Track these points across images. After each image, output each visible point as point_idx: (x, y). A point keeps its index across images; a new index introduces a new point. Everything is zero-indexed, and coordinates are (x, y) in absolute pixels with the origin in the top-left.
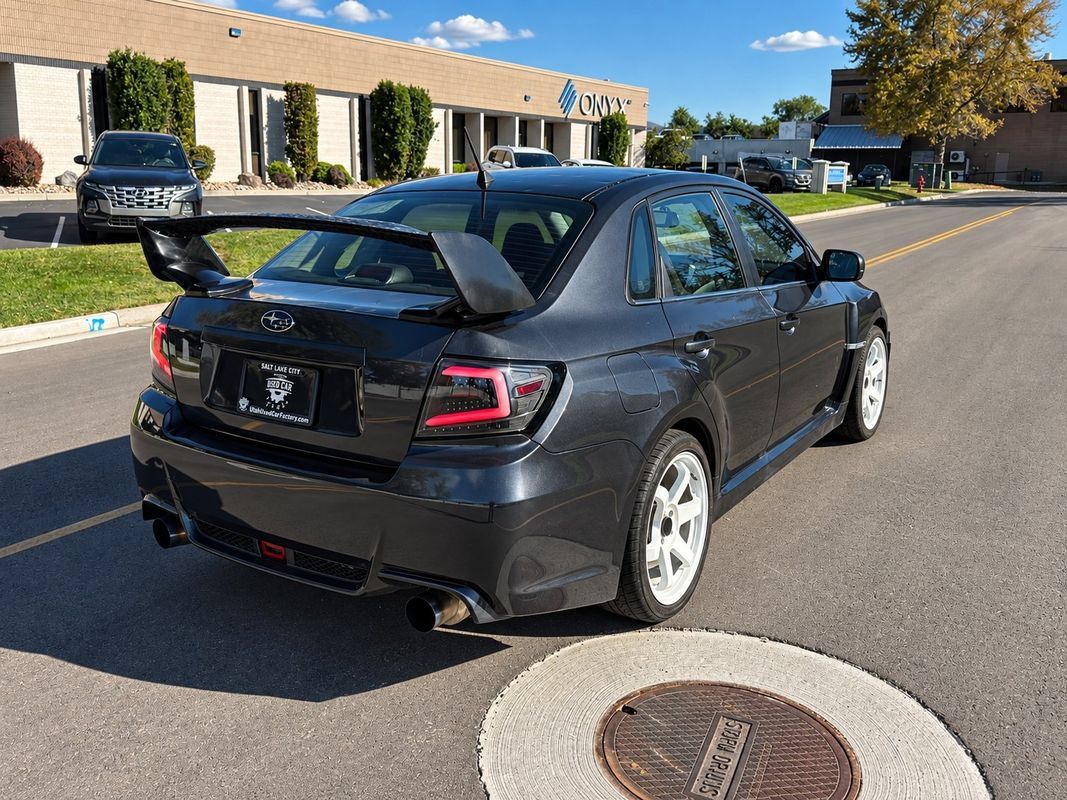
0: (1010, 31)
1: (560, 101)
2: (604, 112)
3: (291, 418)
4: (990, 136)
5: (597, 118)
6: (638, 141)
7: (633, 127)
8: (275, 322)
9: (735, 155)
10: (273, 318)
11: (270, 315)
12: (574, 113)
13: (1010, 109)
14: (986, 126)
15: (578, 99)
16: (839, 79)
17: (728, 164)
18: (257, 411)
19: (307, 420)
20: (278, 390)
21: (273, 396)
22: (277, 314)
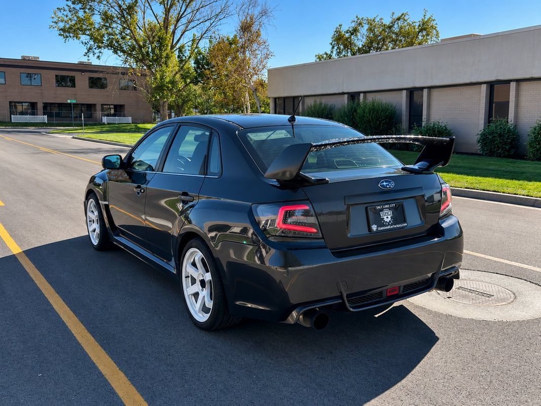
3: (399, 226)
10: (385, 184)
11: (383, 182)
18: (382, 228)
19: (406, 224)
20: (387, 216)
21: (386, 220)
22: (386, 182)
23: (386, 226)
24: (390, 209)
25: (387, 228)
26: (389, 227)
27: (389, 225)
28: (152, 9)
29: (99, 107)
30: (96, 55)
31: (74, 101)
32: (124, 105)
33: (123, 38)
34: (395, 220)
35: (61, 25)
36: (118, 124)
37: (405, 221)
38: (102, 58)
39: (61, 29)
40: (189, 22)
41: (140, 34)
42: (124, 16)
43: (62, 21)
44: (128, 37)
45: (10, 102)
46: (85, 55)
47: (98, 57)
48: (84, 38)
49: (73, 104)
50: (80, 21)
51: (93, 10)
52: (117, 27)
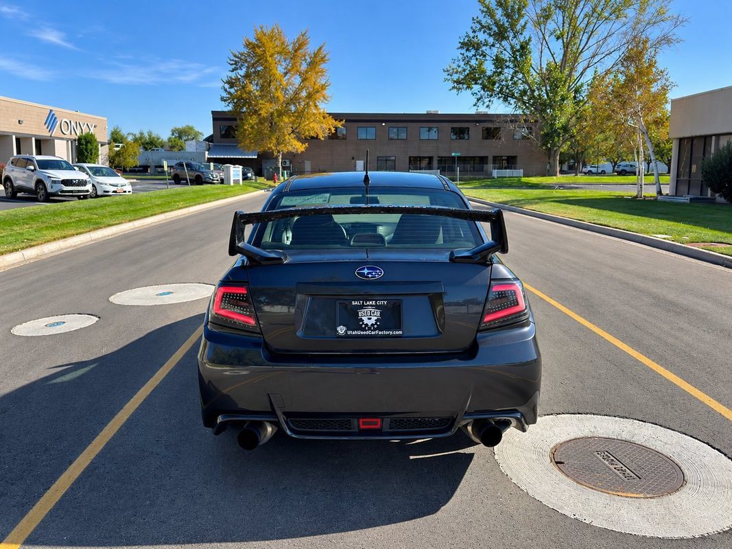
0: (309, 96)
1: (46, 123)
2: (78, 133)
3: (387, 333)
4: (302, 152)
5: (74, 137)
6: (103, 152)
7: (100, 142)
8: (368, 274)
9: (160, 161)
10: (366, 271)
11: (363, 269)
12: (56, 132)
13: (312, 138)
14: (300, 147)
15: (59, 123)
16: (216, 116)
17: (156, 167)
18: (355, 333)
19: (400, 332)
20: (369, 317)
21: (366, 321)
22: (368, 269)
23: (364, 330)
24: (377, 307)
25: (364, 333)
26: (368, 333)
27: (370, 329)
28: (548, 48)
29: (490, 159)
30: (485, 105)
31: (459, 154)
32: (516, 157)
33: (515, 83)
34: (382, 324)
35: (455, 77)
36: (509, 177)
37: (399, 328)
38: (491, 107)
39: (455, 81)
40: (593, 56)
41: (534, 77)
42: (516, 58)
43: (457, 73)
44: (520, 82)
45: (410, 157)
46: (474, 105)
47: (488, 106)
48: (477, 88)
49: (458, 157)
50: (473, 70)
51: (485, 56)
52: (508, 73)
